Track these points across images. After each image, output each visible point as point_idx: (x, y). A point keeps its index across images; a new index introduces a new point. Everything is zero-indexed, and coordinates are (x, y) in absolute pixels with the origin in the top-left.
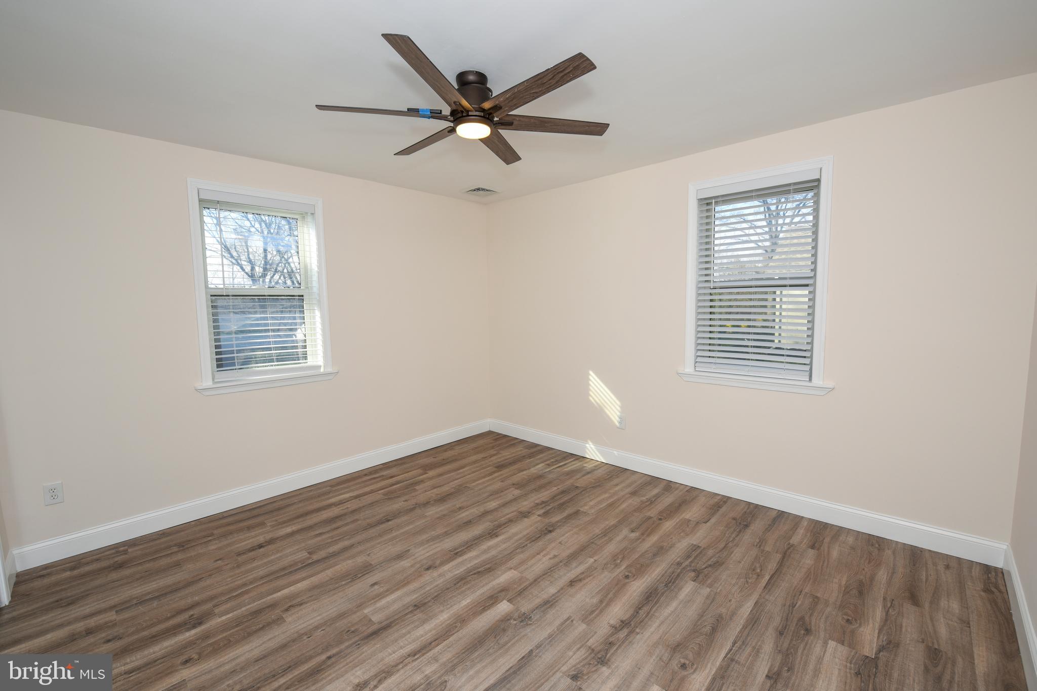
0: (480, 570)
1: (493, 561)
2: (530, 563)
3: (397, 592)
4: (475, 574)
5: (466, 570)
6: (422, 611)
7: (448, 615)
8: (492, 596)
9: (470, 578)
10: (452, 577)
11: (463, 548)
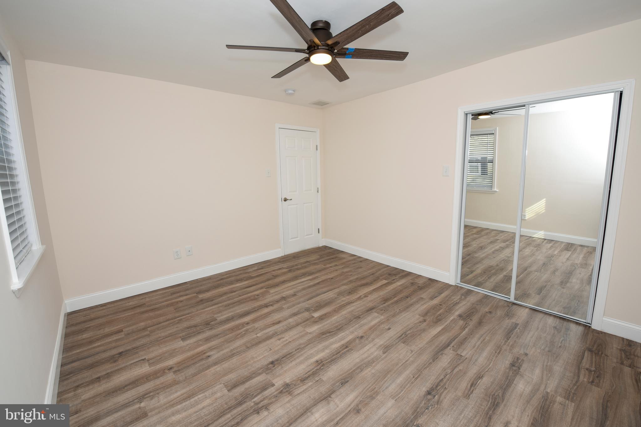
0: (329, 334)
1: (321, 339)
2: (298, 336)
3: (373, 324)
4: (332, 332)
5: (338, 335)
6: (355, 315)
7: (342, 313)
8: (322, 320)
9: (335, 330)
10: (345, 331)
11: (343, 351)
